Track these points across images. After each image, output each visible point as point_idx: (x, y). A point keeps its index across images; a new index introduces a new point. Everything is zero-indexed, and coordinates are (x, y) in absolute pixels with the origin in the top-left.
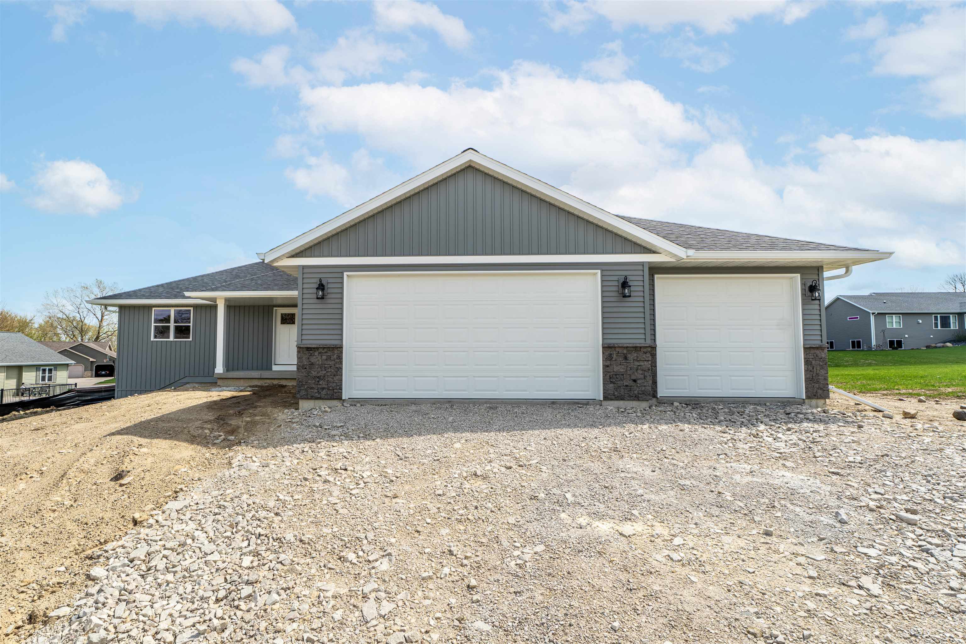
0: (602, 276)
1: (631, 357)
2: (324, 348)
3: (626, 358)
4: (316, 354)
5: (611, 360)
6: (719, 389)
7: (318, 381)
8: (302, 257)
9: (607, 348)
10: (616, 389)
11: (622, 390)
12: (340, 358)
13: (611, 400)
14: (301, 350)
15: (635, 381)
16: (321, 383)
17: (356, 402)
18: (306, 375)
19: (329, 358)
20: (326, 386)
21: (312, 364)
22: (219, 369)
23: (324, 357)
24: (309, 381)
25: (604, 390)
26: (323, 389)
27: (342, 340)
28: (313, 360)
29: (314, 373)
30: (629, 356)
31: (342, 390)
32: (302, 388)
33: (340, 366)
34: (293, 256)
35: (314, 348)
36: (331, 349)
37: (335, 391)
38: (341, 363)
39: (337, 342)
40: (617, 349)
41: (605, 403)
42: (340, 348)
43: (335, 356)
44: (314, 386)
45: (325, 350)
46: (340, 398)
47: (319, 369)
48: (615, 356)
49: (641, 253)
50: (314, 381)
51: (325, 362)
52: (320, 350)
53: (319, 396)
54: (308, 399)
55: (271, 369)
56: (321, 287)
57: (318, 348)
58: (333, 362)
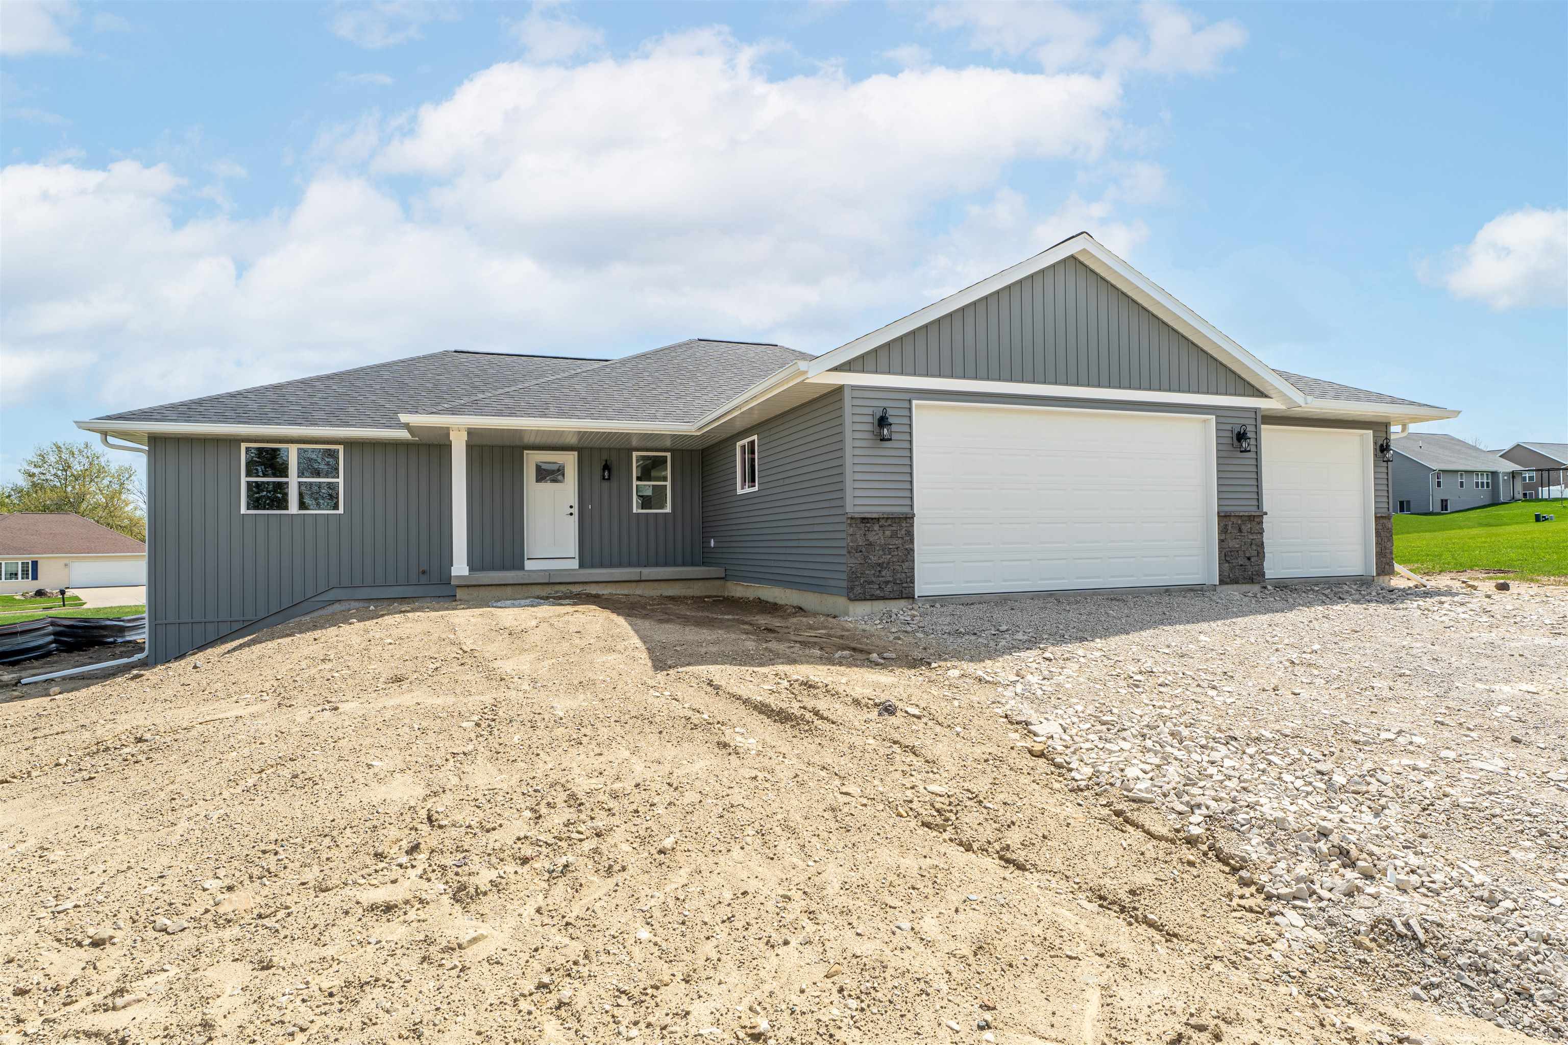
0: (1217, 423)
1: (1245, 528)
2: (887, 518)
3: (1240, 531)
4: (876, 527)
5: (1226, 533)
6: (1299, 568)
7: (880, 571)
8: (850, 370)
9: (1223, 517)
10: (1231, 569)
11: (1237, 571)
12: (910, 534)
13: (1227, 584)
14: (853, 521)
15: (1249, 559)
16: (883, 573)
17: (934, 600)
18: (862, 562)
19: (894, 535)
20: (891, 579)
21: (870, 544)
22: (460, 568)
23: (888, 533)
24: (867, 572)
25: (1220, 571)
26: (887, 583)
27: (912, 506)
28: (872, 537)
29: (874, 559)
30: (1243, 527)
31: (913, 583)
32: (857, 583)
33: (911, 546)
34: (836, 369)
35: (872, 519)
36: (897, 521)
37: (905, 585)
38: (912, 541)
39: (906, 510)
40: (1232, 519)
41: (1219, 589)
42: (908, 519)
43: (903, 532)
44: (874, 579)
45: (889, 522)
46: (911, 597)
47: (881, 552)
48: (1230, 528)
49: (1253, 396)
50: (873, 572)
51: (890, 541)
52: (882, 522)
53: (882, 595)
54: (865, 600)
55: (522, 567)
56: (883, 422)
57: (878, 519)
58: (900, 541)
